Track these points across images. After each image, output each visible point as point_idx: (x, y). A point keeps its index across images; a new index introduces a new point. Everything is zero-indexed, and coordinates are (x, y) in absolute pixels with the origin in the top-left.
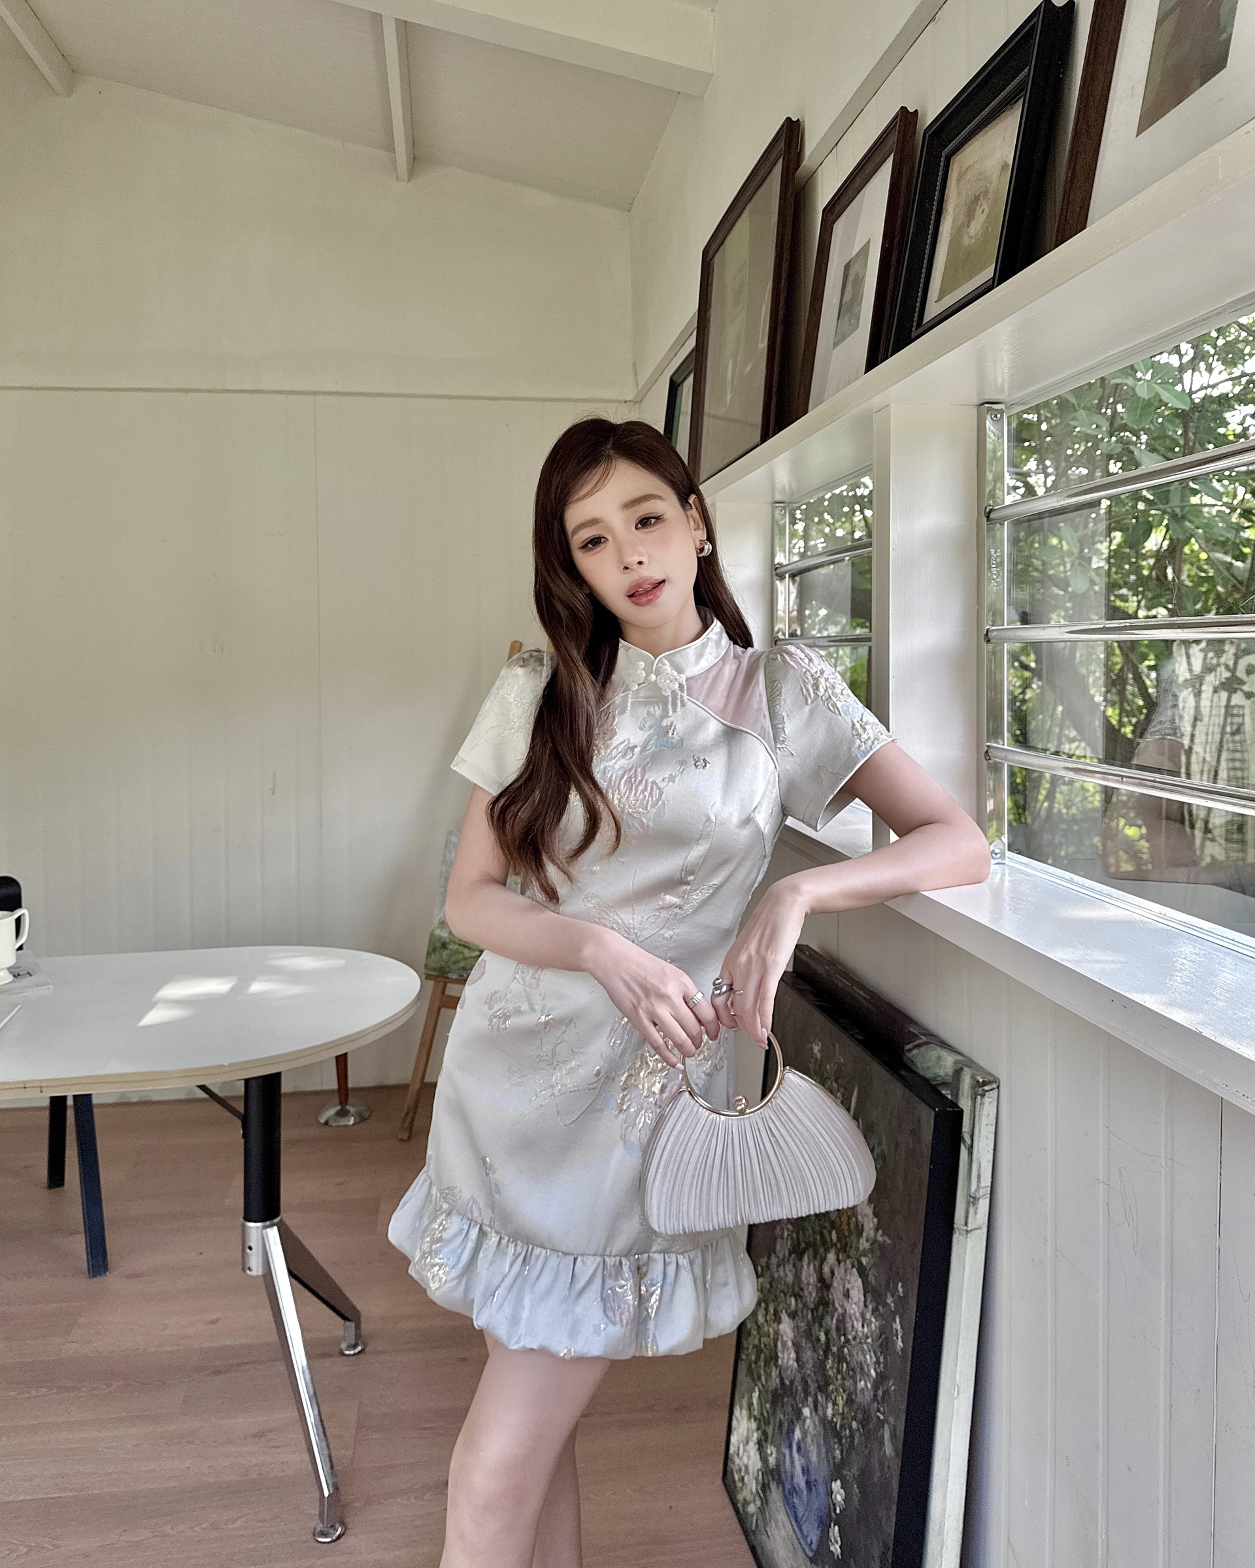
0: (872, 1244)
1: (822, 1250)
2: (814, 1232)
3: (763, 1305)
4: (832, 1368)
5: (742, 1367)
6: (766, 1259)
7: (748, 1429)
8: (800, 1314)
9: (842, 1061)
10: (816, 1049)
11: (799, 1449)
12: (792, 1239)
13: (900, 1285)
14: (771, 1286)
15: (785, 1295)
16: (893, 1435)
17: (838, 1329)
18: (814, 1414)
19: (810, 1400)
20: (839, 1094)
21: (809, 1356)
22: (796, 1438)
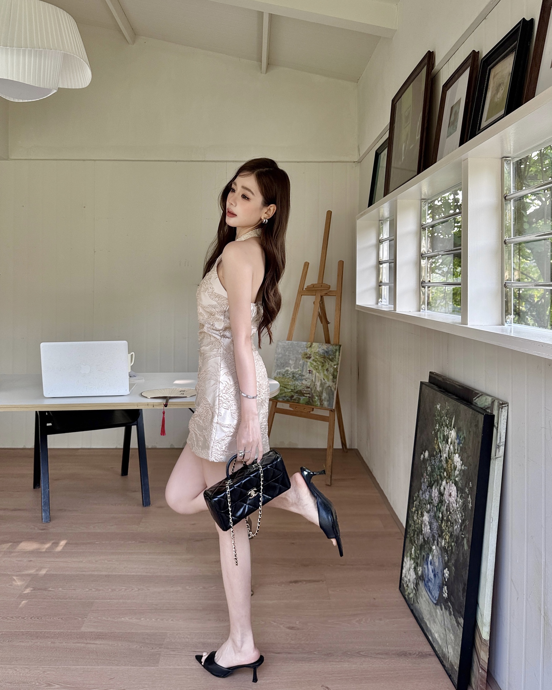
0: (460, 472)
1: (440, 481)
2: (437, 475)
3: (416, 512)
4: (444, 526)
5: (408, 540)
6: (417, 493)
7: (410, 564)
8: (431, 510)
9: (449, 408)
10: (438, 407)
11: (431, 563)
12: (428, 482)
13: (471, 483)
14: (420, 503)
15: (425, 505)
16: (468, 541)
17: (447, 510)
18: (437, 546)
19: (435, 542)
20: (447, 421)
21: (435, 525)
22: (430, 560)
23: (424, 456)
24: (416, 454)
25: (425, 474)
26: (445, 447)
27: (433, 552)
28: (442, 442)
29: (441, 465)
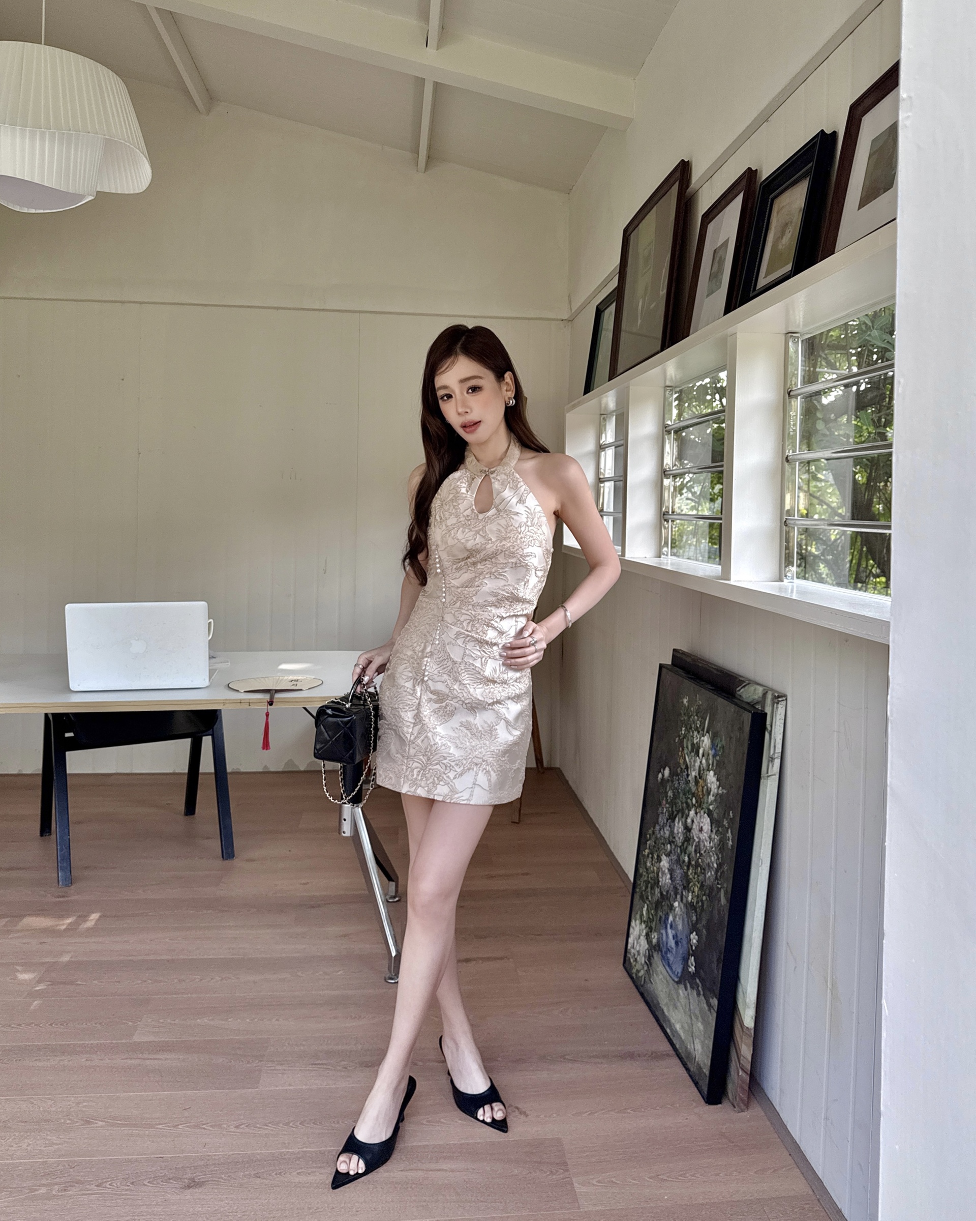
0: (715, 797)
1: (687, 811)
2: (682, 803)
3: (650, 856)
4: (691, 874)
5: (637, 897)
6: (652, 829)
7: (640, 929)
8: (673, 852)
9: (701, 703)
10: (685, 701)
11: (671, 927)
12: (669, 812)
13: (731, 812)
14: (655, 843)
15: (664, 845)
16: (725, 894)
17: (695, 851)
18: (681, 903)
19: (679, 897)
20: (698, 722)
21: (678, 872)
22: (670, 922)
23: (663, 775)
24: (651, 773)
25: (664, 802)
26: (695, 761)
27: (675, 910)
28: (690, 753)
29: (688, 788)
